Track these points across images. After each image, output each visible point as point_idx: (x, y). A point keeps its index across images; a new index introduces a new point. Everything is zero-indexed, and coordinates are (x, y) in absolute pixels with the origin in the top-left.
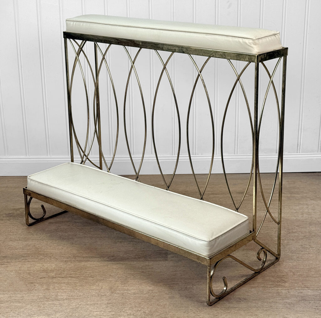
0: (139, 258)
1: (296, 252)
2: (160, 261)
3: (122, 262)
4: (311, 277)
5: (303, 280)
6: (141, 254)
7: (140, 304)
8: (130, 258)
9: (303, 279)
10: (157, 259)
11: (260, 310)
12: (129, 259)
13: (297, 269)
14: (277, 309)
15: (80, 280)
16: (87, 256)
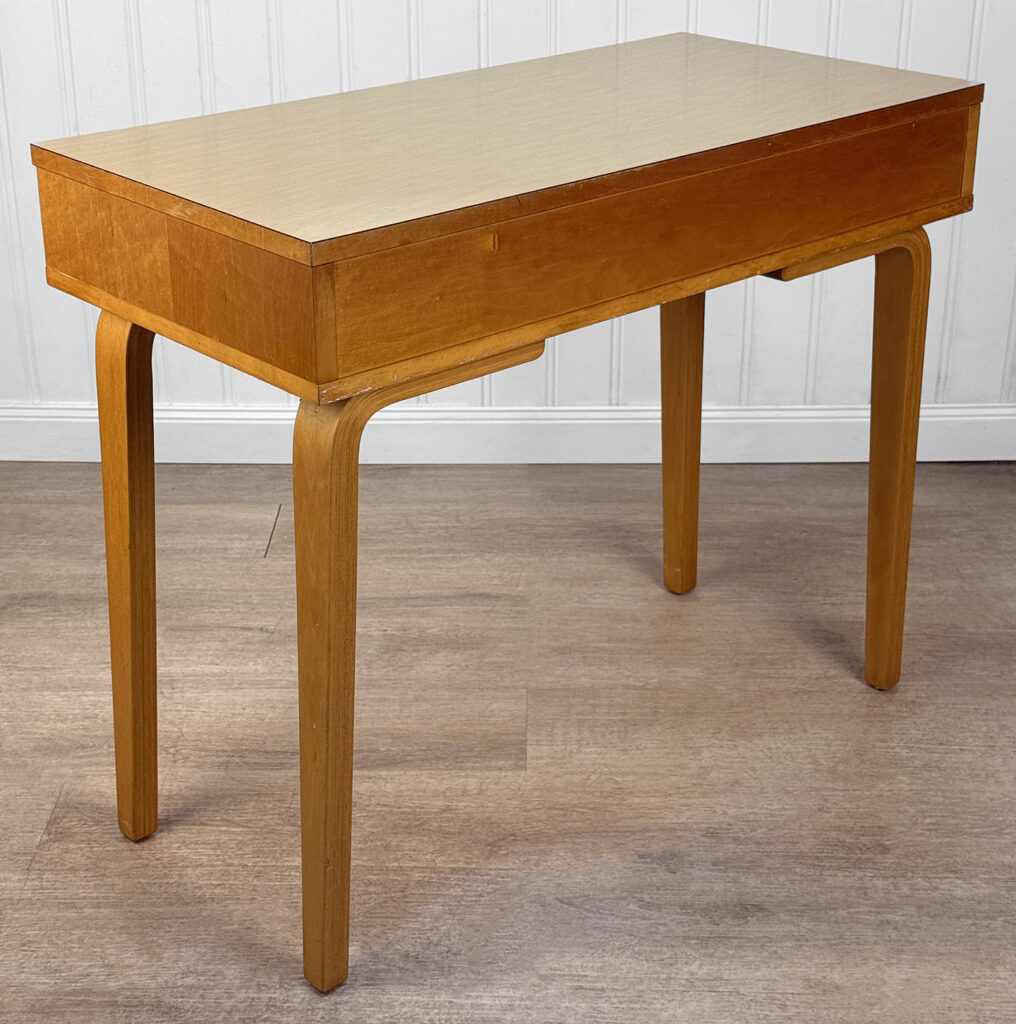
0: (439, 758)
1: (922, 746)
2: (500, 769)
3: (384, 773)
4: (966, 833)
5: (941, 843)
6: (444, 743)
7: (437, 919)
8: (409, 758)
9: (940, 840)
10: (493, 764)
11: (806, 949)
12: (407, 761)
13: (924, 806)
14: (858, 944)
15: (256, 833)
16: (279, 749)
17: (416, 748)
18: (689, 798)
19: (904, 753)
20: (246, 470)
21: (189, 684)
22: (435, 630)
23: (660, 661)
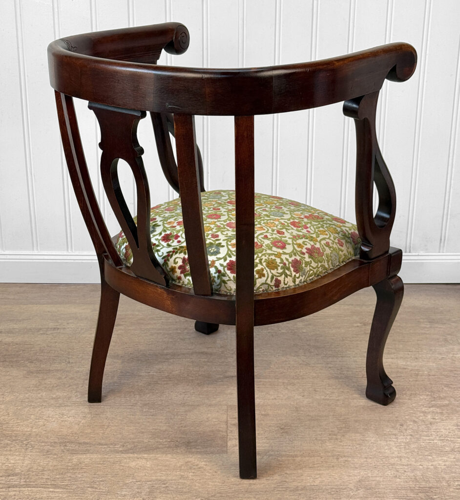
17: (165, 440)
18: (320, 470)
19: (439, 443)
20: (78, 287)
21: (38, 404)
22: (177, 372)
23: (300, 390)
